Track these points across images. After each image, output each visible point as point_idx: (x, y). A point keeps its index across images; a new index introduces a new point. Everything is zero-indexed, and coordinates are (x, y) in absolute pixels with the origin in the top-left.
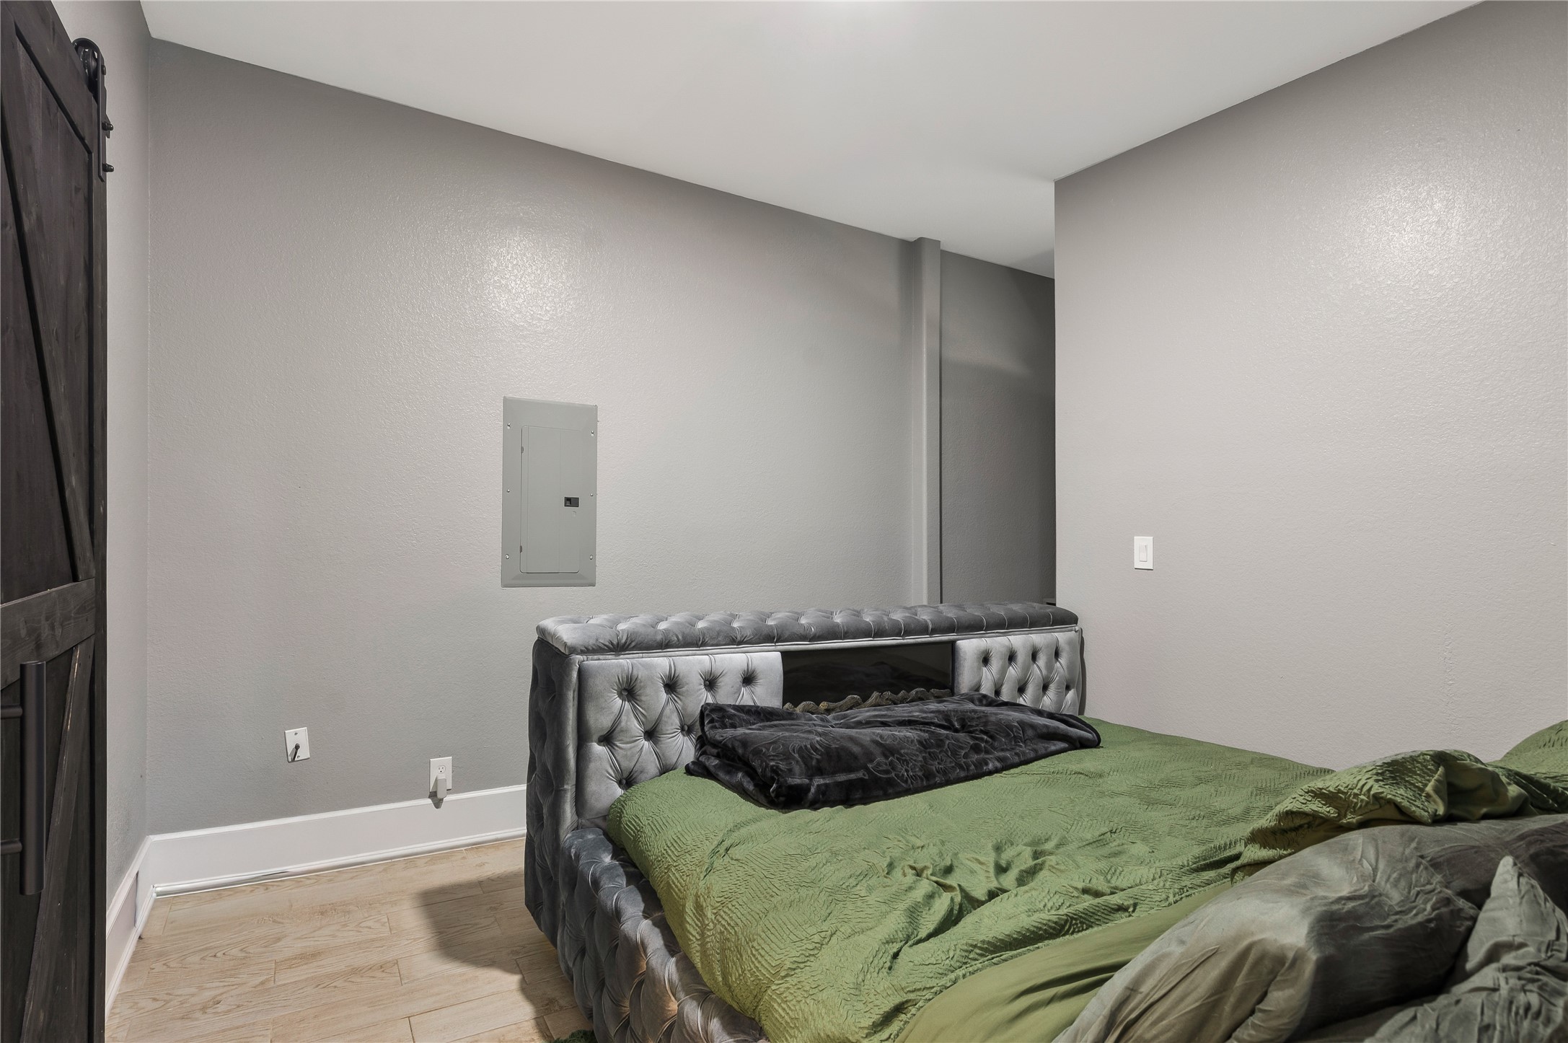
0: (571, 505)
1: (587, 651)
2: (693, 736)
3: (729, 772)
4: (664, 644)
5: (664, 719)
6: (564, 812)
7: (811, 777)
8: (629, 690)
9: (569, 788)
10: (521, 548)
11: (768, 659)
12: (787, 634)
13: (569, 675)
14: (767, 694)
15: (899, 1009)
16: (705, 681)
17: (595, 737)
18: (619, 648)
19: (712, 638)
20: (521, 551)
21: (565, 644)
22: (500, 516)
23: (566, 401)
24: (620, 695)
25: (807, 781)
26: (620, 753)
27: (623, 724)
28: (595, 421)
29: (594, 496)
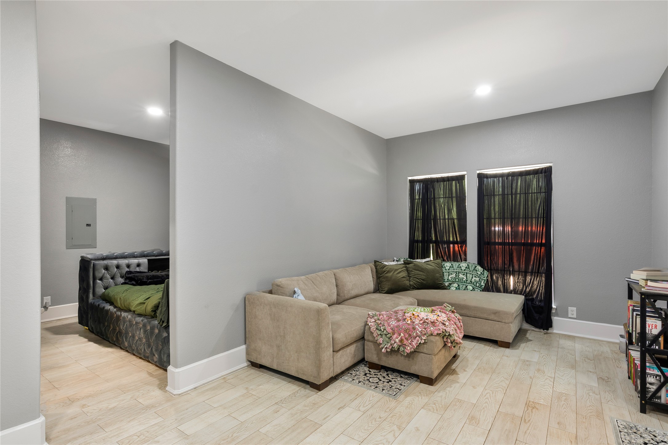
0: (88, 226)
1: (95, 260)
2: (124, 279)
3: (131, 282)
4: (116, 258)
5: (116, 274)
6: (90, 296)
7: (148, 280)
8: (107, 268)
9: (91, 291)
10: (72, 238)
11: (144, 261)
12: (149, 255)
13: (91, 265)
14: (144, 268)
15: (149, 298)
16: (127, 266)
17: (98, 279)
18: (104, 259)
19: (128, 256)
20: (72, 239)
21: (89, 258)
22: (65, 230)
23: (86, 197)
24: (104, 269)
25: (147, 280)
26: (104, 282)
27: (105, 276)
28: (96, 203)
29: (96, 223)
